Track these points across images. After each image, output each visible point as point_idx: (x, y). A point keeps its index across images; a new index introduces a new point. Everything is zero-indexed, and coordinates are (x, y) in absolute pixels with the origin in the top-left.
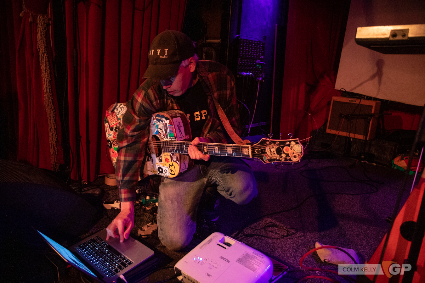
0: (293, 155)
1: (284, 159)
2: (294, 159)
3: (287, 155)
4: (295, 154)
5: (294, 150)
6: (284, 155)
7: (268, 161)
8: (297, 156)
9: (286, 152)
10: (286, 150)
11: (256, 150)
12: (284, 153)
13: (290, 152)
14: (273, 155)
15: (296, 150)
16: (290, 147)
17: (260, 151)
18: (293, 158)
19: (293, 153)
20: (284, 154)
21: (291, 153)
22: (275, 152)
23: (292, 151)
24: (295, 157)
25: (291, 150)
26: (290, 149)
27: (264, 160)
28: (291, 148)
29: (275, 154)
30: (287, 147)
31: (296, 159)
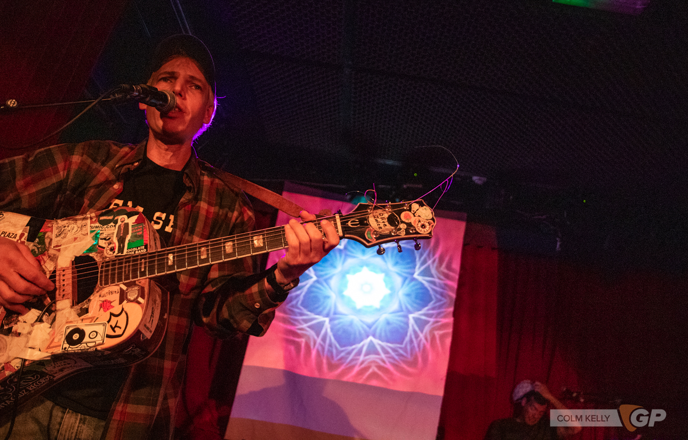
0: (420, 225)
1: (404, 233)
2: (423, 229)
3: (409, 225)
4: (422, 223)
5: (419, 216)
6: (403, 226)
7: (375, 240)
8: (427, 224)
9: (407, 221)
10: (405, 217)
11: (349, 222)
12: (403, 222)
13: (412, 220)
14: (383, 227)
15: (423, 215)
16: (412, 212)
17: (358, 223)
18: (421, 229)
19: (420, 221)
20: (402, 224)
21: (415, 221)
22: (387, 223)
23: (417, 218)
24: (423, 226)
25: (415, 216)
26: (412, 215)
27: (367, 238)
28: (414, 214)
29: (386, 225)
30: (407, 212)
31: (425, 230)
